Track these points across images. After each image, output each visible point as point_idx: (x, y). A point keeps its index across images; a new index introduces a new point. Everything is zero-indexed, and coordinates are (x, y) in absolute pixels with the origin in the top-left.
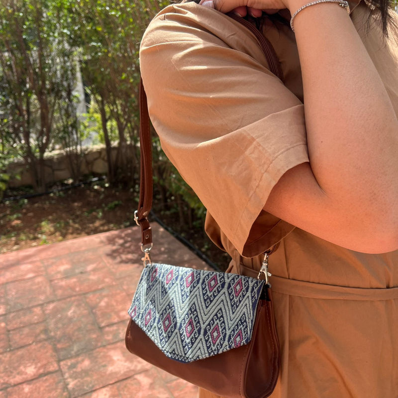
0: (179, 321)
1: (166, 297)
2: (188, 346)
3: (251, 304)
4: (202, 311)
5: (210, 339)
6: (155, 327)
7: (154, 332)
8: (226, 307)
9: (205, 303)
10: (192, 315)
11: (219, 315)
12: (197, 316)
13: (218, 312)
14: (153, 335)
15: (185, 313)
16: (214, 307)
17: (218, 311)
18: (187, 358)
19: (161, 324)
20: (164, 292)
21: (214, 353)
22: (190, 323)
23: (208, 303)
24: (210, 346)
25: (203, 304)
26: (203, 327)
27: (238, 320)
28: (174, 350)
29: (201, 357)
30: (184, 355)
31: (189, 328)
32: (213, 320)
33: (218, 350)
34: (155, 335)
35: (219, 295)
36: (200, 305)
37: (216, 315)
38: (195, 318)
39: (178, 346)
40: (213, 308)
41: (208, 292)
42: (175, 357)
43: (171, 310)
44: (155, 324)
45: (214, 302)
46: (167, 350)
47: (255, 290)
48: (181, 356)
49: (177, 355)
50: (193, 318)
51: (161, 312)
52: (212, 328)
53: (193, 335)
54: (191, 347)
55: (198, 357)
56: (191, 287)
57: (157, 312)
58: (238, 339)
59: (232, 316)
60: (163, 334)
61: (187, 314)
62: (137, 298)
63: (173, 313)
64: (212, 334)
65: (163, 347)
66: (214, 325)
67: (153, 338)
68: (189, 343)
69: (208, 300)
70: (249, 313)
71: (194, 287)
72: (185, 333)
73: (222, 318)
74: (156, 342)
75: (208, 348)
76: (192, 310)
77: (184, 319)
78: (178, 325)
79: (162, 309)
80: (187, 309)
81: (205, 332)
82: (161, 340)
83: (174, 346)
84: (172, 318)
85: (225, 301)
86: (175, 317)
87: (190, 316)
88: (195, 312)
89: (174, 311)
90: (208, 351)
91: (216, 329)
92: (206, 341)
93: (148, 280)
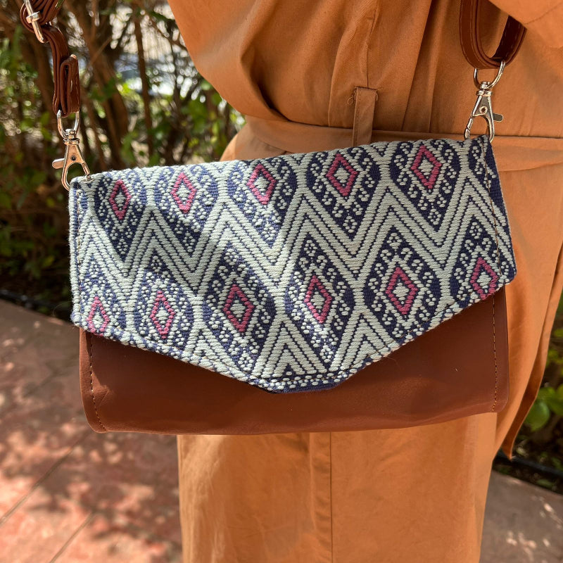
0: (277, 293)
1: (199, 247)
2: (328, 343)
3: (485, 194)
4: (340, 250)
5: (390, 307)
6: (201, 332)
7: (202, 345)
8: (407, 220)
9: (343, 228)
10: (313, 266)
11: (395, 245)
12: (330, 265)
13: (387, 239)
14: (203, 354)
15: (291, 266)
16: (372, 231)
17: (389, 235)
18: (336, 373)
19: (217, 318)
20: (188, 235)
21: (414, 334)
22: (315, 287)
23: (350, 224)
24: (394, 321)
25: (336, 230)
26: (357, 285)
27: (459, 239)
28: (288, 368)
29: (376, 358)
30: (323, 370)
31: (318, 300)
32: (379, 260)
33: (426, 325)
34: (209, 352)
35: (376, 198)
36: (330, 237)
37: (385, 246)
38: (325, 272)
39: (298, 354)
40: (371, 234)
41: (340, 200)
42: (298, 385)
43: (239, 273)
44: (199, 324)
45: (368, 217)
46: (265, 374)
47: (481, 160)
48: (314, 376)
49: (303, 377)
50: (319, 272)
51: (204, 288)
52: (385, 279)
53: (333, 313)
54: (339, 343)
55: (367, 358)
56: (278, 201)
57: (187, 291)
58: (484, 280)
59: (437, 237)
60: (237, 338)
61: (297, 268)
62: (87, 275)
63: (246, 279)
64: (389, 294)
65: (249, 373)
66: (389, 272)
67: (205, 363)
68: (329, 336)
69: (349, 220)
70: (488, 213)
71: (288, 199)
72: (308, 316)
73: (405, 250)
74: (220, 368)
75: (389, 329)
76: (308, 253)
77: (292, 283)
78: (279, 303)
79: (206, 279)
80: (293, 257)
81: (369, 296)
82: (236, 359)
83: (287, 358)
84: (250, 293)
85: (398, 208)
86: (260, 286)
87: (308, 272)
88: (321, 257)
89: (251, 273)
90: (393, 336)
91: (400, 277)
92: (379, 315)
93: (101, 219)
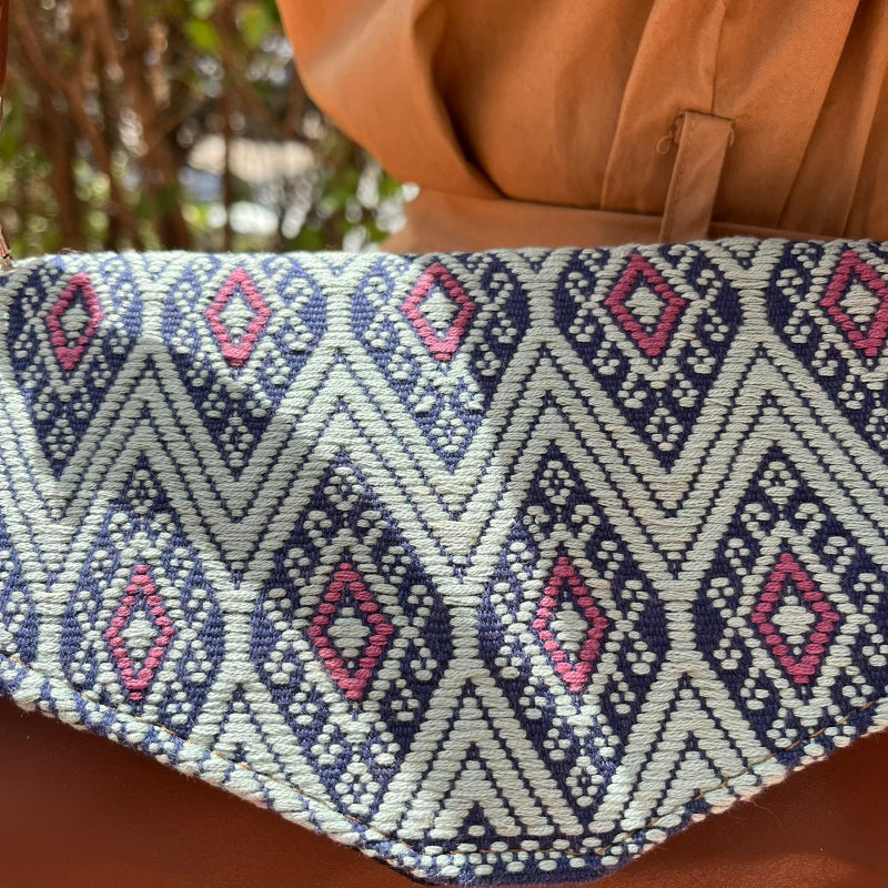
2: (592, 752)
4: (635, 493)
5: (762, 661)
6: (239, 691)
7: (239, 729)
8: (814, 432)
9: (646, 437)
10: (560, 532)
11: (780, 495)
12: (605, 531)
13: (758, 475)
14: (239, 755)
15: (502, 526)
16: (722, 451)
17: (763, 467)
18: (607, 839)
19: (290, 655)
21: (826, 742)
22: (566, 589)
23: (664, 429)
24: (773, 702)
25: (628, 439)
26: (677, 593)
28: (476, 815)
29: (720, 802)
30: (572, 827)
31: (570, 625)
32: (736, 528)
34: (257, 752)
35: (731, 369)
36: (609, 457)
37: (754, 493)
38: (591, 549)
39: (507, 779)
40: (719, 456)
41: (639, 365)
42: (500, 866)
43: (360, 533)
44: (235, 667)
45: (711, 414)
46: (410, 829)
48: (546, 843)
49: (514, 844)
50: (576, 547)
52: (751, 583)
53: (608, 665)
54: (620, 752)
55: (697, 802)
60: (339, 716)
61: (520, 532)
63: (380, 550)
64: (762, 623)
65: (364, 821)
66: (762, 565)
67: (242, 783)
68: (595, 730)
69: (662, 417)
72: (541, 670)
73: (807, 508)
74: (284, 800)
75: (760, 723)
76: (550, 496)
77: (502, 572)
78: (465, 624)
79: (272, 545)
80: (510, 503)
81: (708, 626)
82: (330, 776)
83: (473, 786)
84: (383, 588)
85: (787, 399)
86: (415, 575)
87: (548, 547)
88: (583, 509)
90: (768, 743)
91: (790, 581)
92: (732, 681)
